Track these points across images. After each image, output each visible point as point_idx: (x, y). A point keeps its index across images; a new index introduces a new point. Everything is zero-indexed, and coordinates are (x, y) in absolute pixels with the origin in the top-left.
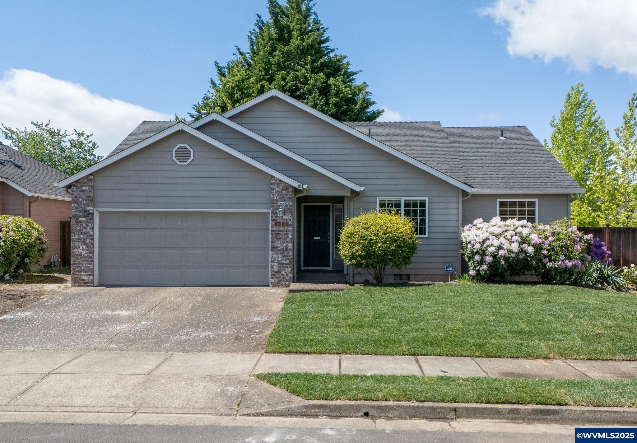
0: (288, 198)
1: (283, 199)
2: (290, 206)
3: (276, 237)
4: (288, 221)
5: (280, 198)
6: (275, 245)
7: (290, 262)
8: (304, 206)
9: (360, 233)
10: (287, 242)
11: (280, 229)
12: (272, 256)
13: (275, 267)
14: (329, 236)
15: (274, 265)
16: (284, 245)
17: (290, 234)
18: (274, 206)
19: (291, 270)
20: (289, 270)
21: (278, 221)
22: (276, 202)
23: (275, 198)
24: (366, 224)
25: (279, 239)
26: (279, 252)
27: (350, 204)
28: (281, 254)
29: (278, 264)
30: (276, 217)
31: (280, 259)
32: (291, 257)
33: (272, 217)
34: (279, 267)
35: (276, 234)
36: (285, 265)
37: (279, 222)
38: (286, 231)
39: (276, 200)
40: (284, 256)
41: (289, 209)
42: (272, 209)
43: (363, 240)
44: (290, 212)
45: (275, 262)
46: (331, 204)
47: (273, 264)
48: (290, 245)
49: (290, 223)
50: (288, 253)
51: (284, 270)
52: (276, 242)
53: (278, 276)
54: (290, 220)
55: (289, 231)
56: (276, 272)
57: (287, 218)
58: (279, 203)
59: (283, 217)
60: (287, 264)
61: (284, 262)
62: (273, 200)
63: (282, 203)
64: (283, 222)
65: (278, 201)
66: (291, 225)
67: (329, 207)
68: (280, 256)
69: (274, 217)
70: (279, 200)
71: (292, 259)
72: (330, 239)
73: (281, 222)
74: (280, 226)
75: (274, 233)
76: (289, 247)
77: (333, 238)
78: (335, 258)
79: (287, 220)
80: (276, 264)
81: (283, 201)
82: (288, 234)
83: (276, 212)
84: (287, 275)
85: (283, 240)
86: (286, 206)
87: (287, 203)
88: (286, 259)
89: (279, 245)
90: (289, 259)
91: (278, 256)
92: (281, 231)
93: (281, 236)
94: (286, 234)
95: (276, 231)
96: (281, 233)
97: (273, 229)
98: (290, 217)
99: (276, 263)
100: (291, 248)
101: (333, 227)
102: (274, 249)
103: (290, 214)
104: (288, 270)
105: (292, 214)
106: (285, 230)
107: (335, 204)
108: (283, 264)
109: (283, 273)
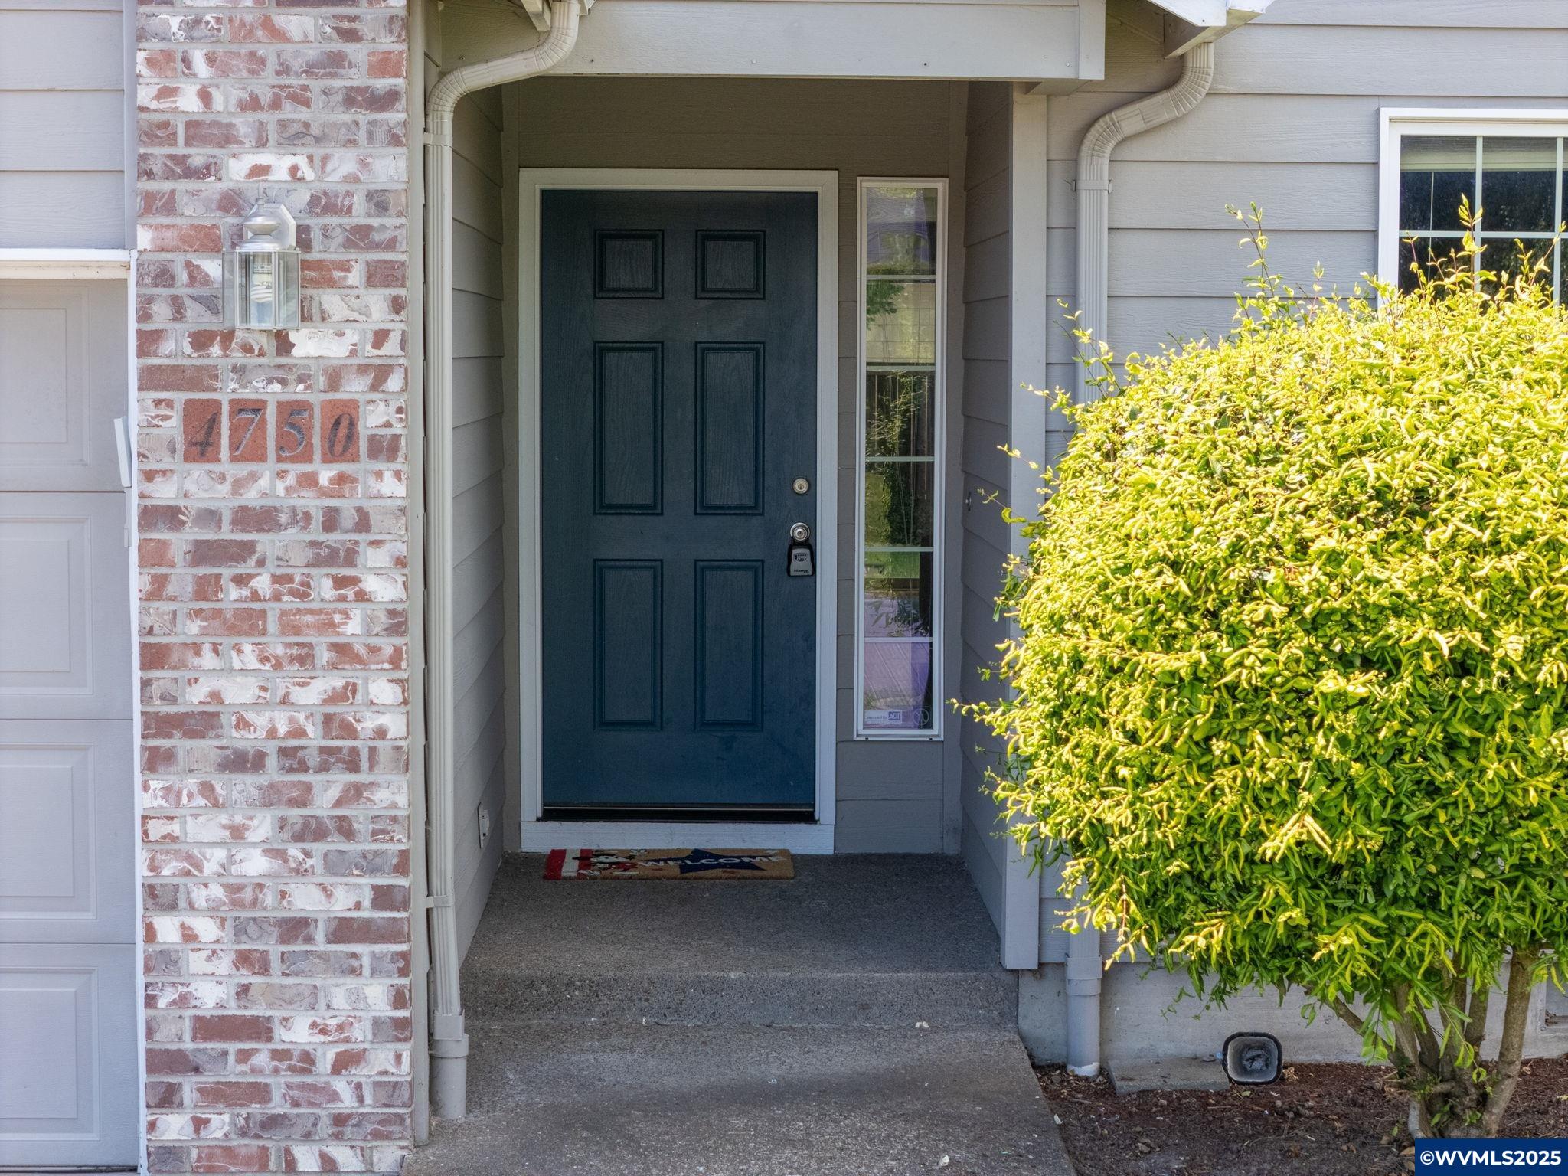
0: (352, 98)
1: (291, 112)
2: (379, 202)
3: (206, 589)
4: (355, 387)
5: (252, 104)
6: (195, 697)
7: (383, 897)
8: (549, 198)
9: (1310, 575)
10: (343, 651)
11: (251, 497)
12: (157, 829)
13: (196, 962)
14: (807, 507)
15: (189, 936)
16: (312, 694)
17: (376, 558)
18: (169, 205)
19: (399, 999)
20: (377, 995)
21: (228, 391)
22: (198, 156)
23: (189, 102)
24: (1371, 444)
25: (248, 622)
26: (246, 784)
27: (1073, 185)
28: (270, 797)
29: (240, 931)
30: (201, 340)
31: (255, 864)
32: (400, 841)
33: (148, 341)
34: (243, 959)
35: (203, 553)
36: (321, 945)
37: (240, 407)
38: (331, 521)
39: (196, 131)
40: (311, 831)
41: (359, 237)
42: (145, 238)
43: (1345, 662)
44: (381, 275)
45: (200, 897)
46: (823, 183)
47: (168, 929)
48: (382, 690)
49: (374, 418)
50: (355, 793)
51: (312, 999)
52: (208, 660)
53: (234, 1072)
54: (381, 374)
55: (363, 523)
56: (209, 1028)
57: (336, 349)
58: (237, 169)
59: (283, 343)
60: (344, 930)
61: (305, 899)
62: (157, 132)
63: (280, 164)
64: (292, 412)
65: (227, 138)
66: (385, 448)
67: (808, 203)
68: (262, 826)
69: (176, 348)
70: (244, 125)
71: (402, 866)
72: (809, 544)
73: (258, 407)
74: (249, 452)
75: (179, 542)
76: (368, 724)
77: (845, 524)
78: (859, 730)
79: (335, 379)
80: (206, 929)
81: (294, 137)
82: (350, 557)
83: (195, 275)
84: (344, 1062)
85: (290, 627)
86: (324, 204)
87: (343, 164)
88: (335, 865)
89: (239, 692)
90: (369, 864)
91: (237, 832)
92: (263, 519)
93: (263, 583)
94: (326, 557)
95: (210, 517)
96: (267, 543)
97: (165, 492)
98: (380, 338)
99: (213, 910)
100: (395, 724)
101: (845, 414)
102: (178, 742)
103: (377, 302)
104: (357, 996)
105: (397, 305)
106: (310, 502)
107: (865, 184)
108: (296, 928)
109: (298, 1034)
